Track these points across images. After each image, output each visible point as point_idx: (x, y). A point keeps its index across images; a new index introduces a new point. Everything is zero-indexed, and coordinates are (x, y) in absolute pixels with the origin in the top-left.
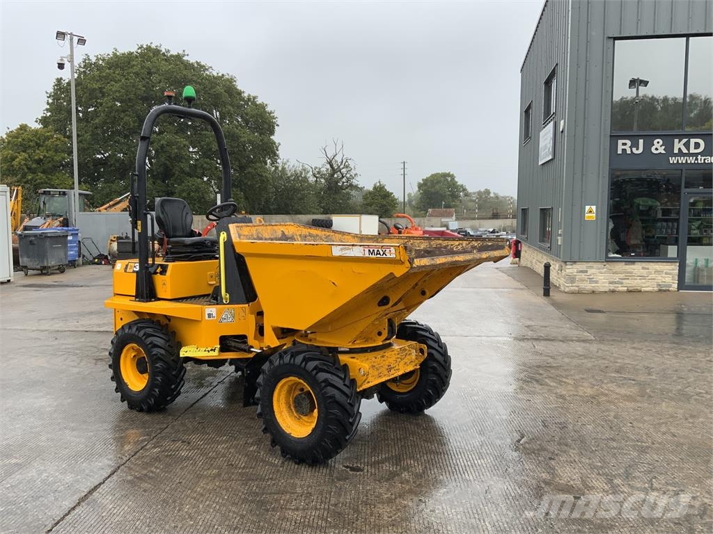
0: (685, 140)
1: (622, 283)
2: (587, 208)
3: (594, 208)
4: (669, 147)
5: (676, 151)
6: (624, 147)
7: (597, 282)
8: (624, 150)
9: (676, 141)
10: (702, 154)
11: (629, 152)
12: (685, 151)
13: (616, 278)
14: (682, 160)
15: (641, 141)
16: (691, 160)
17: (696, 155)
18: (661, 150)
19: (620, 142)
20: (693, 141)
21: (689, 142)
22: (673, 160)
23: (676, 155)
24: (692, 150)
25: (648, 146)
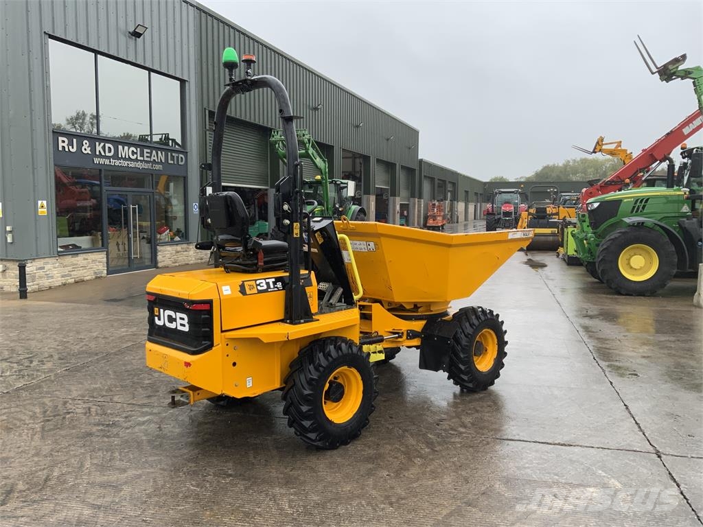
0: (102, 144)
1: (71, 275)
2: (40, 202)
3: (45, 202)
4: (93, 149)
5: (98, 153)
6: (63, 144)
7: (52, 277)
8: (63, 147)
9: (97, 143)
10: (113, 157)
11: (67, 150)
12: (103, 154)
13: (66, 271)
14: (102, 161)
15: (75, 140)
16: (107, 162)
17: (109, 158)
18: (88, 151)
19: (61, 139)
20: (107, 145)
21: (104, 145)
22: (96, 161)
23: (97, 156)
24: (107, 154)
25: (80, 145)
